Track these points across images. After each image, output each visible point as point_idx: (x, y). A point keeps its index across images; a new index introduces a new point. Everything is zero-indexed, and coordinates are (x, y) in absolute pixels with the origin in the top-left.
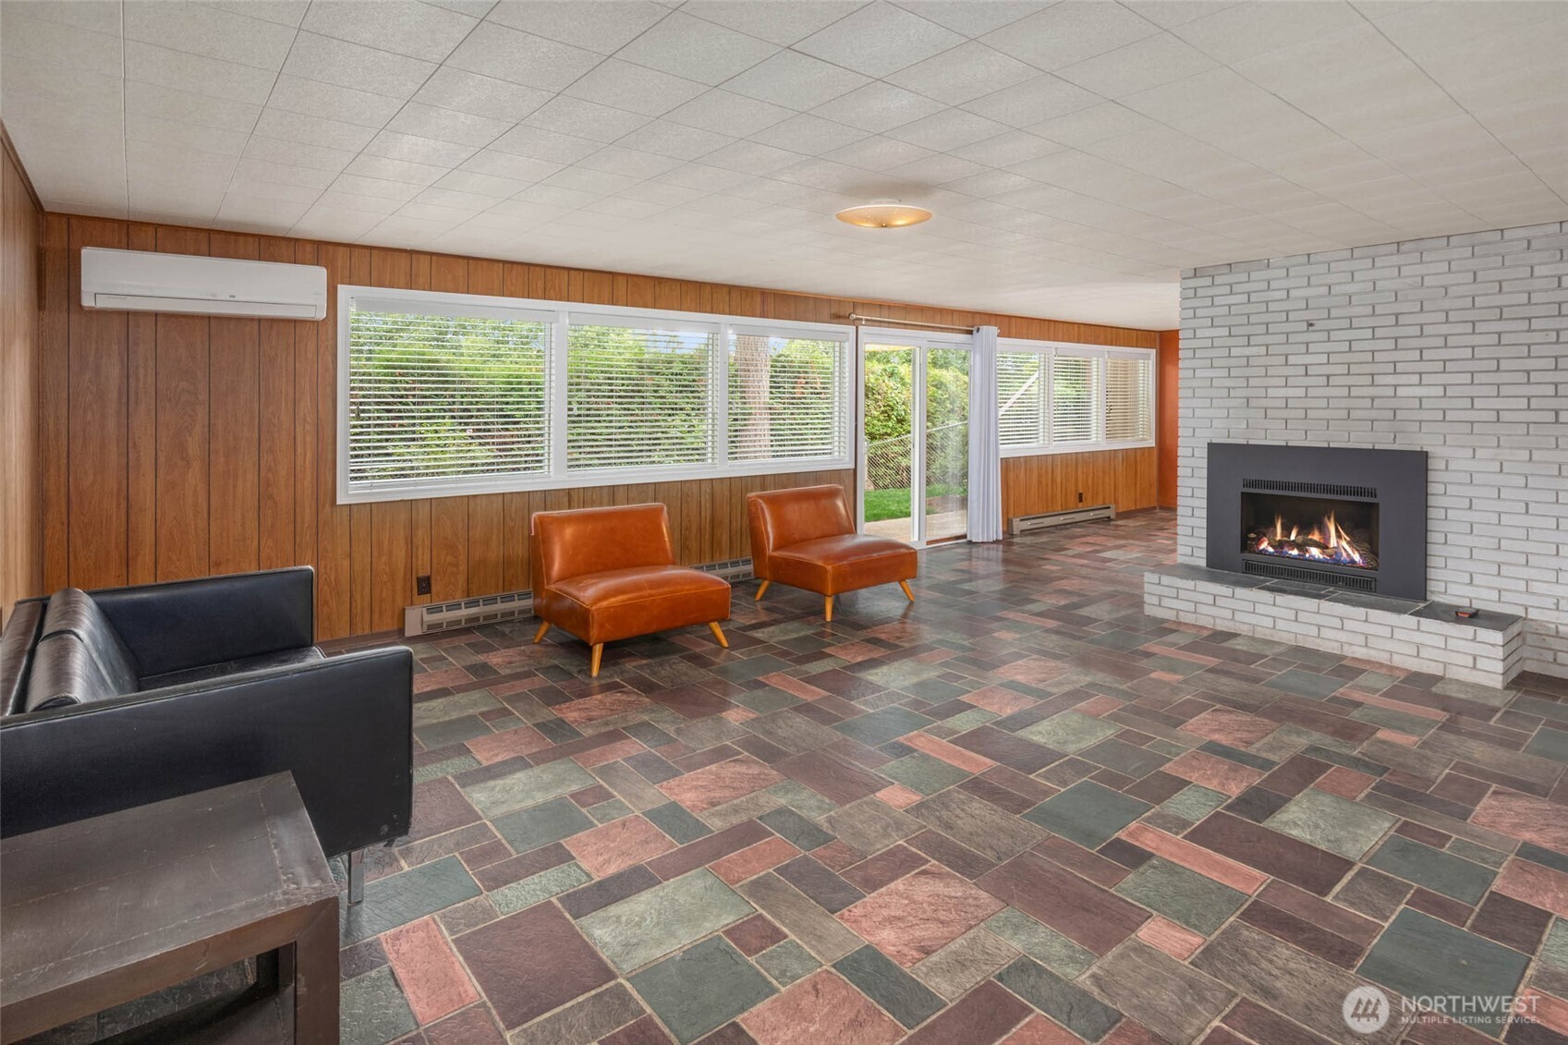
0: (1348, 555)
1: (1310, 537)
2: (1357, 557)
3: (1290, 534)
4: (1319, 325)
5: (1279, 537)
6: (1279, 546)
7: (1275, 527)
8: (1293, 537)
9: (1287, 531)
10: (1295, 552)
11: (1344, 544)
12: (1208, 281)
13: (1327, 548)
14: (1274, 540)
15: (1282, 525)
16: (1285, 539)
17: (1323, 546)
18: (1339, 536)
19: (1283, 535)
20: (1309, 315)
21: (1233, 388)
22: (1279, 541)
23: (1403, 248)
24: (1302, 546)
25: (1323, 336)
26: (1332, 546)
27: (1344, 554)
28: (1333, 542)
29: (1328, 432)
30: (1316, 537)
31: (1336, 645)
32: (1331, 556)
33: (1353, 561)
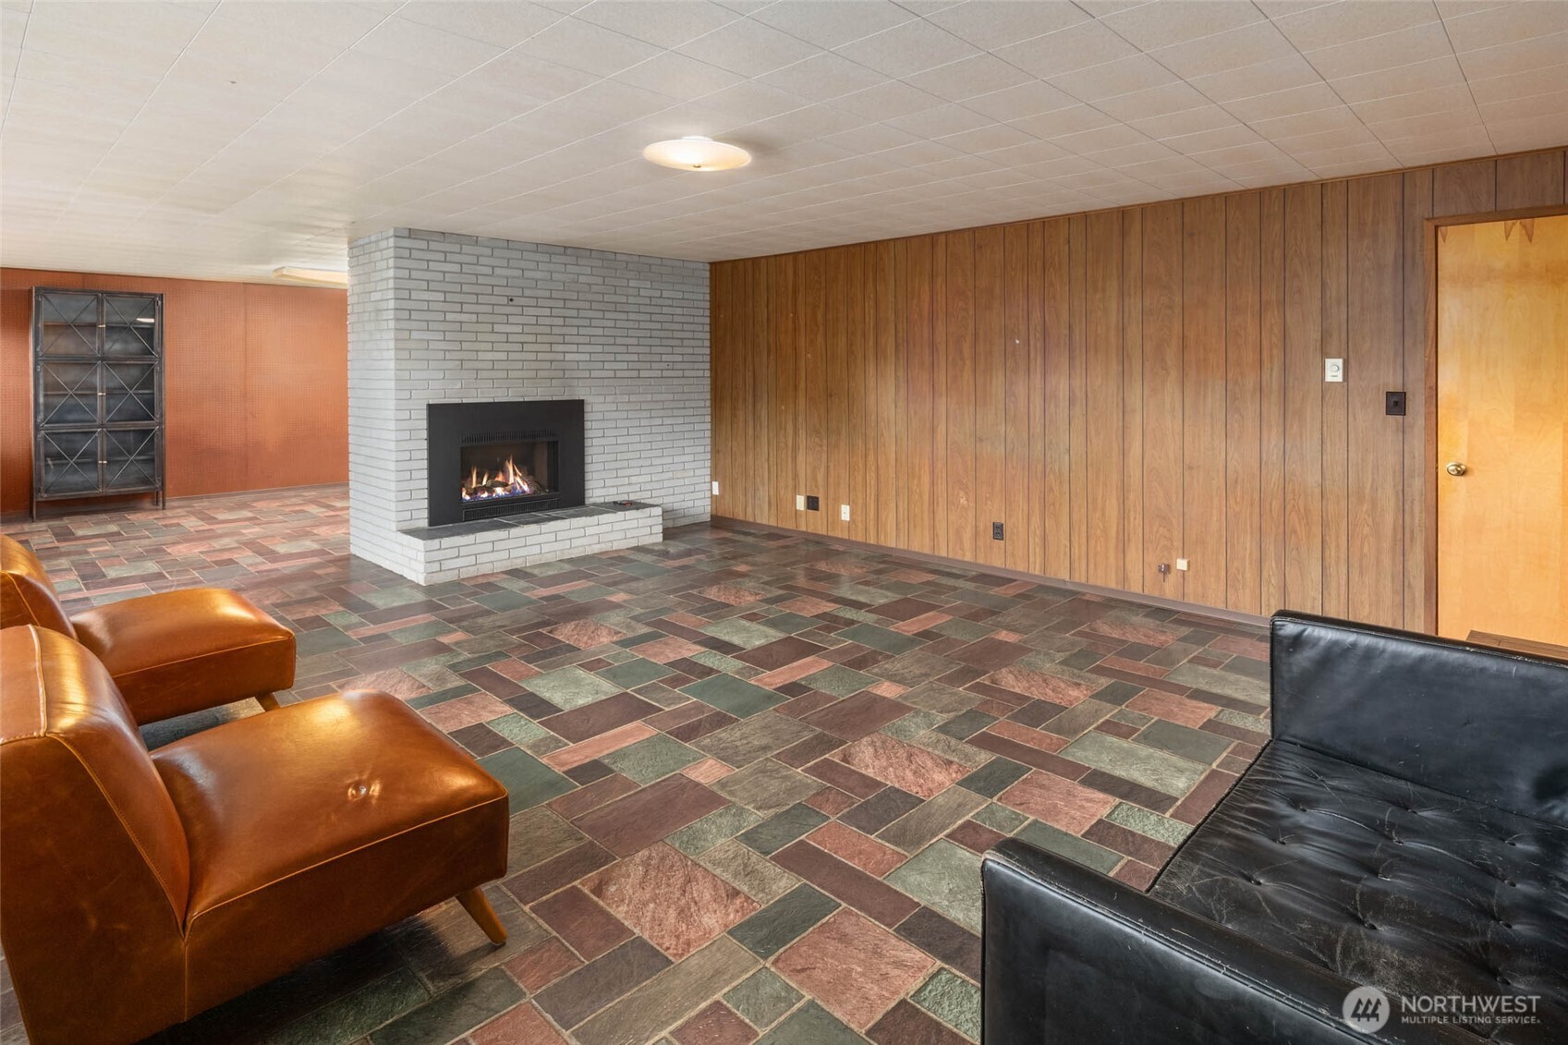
0: (521, 487)
1: (496, 479)
2: (526, 488)
3: (482, 480)
4: (516, 301)
5: (474, 485)
6: (474, 493)
7: (472, 477)
8: (484, 483)
9: (480, 477)
10: (485, 495)
11: (518, 479)
12: (423, 245)
13: (507, 485)
14: (470, 488)
15: (477, 473)
16: (479, 485)
17: (504, 485)
18: (515, 474)
19: (477, 483)
20: (509, 292)
21: (449, 351)
22: (475, 488)
23: (568, 251)
24: (490, 489)
25: (519, 310)
26: (510, 483)
27: (518, 487)
28: (511, 480)
29: (523, 389)
30: (500, 478)
31: (581, 549)
32: (510, 491)
33: (524, 492)
